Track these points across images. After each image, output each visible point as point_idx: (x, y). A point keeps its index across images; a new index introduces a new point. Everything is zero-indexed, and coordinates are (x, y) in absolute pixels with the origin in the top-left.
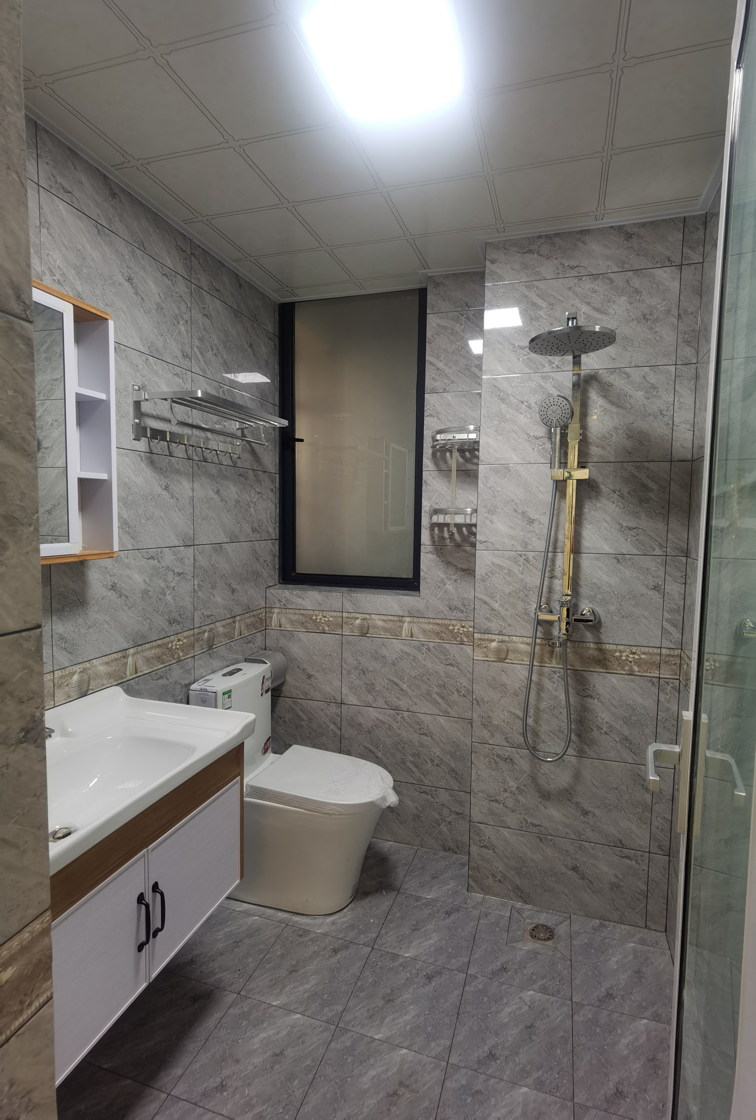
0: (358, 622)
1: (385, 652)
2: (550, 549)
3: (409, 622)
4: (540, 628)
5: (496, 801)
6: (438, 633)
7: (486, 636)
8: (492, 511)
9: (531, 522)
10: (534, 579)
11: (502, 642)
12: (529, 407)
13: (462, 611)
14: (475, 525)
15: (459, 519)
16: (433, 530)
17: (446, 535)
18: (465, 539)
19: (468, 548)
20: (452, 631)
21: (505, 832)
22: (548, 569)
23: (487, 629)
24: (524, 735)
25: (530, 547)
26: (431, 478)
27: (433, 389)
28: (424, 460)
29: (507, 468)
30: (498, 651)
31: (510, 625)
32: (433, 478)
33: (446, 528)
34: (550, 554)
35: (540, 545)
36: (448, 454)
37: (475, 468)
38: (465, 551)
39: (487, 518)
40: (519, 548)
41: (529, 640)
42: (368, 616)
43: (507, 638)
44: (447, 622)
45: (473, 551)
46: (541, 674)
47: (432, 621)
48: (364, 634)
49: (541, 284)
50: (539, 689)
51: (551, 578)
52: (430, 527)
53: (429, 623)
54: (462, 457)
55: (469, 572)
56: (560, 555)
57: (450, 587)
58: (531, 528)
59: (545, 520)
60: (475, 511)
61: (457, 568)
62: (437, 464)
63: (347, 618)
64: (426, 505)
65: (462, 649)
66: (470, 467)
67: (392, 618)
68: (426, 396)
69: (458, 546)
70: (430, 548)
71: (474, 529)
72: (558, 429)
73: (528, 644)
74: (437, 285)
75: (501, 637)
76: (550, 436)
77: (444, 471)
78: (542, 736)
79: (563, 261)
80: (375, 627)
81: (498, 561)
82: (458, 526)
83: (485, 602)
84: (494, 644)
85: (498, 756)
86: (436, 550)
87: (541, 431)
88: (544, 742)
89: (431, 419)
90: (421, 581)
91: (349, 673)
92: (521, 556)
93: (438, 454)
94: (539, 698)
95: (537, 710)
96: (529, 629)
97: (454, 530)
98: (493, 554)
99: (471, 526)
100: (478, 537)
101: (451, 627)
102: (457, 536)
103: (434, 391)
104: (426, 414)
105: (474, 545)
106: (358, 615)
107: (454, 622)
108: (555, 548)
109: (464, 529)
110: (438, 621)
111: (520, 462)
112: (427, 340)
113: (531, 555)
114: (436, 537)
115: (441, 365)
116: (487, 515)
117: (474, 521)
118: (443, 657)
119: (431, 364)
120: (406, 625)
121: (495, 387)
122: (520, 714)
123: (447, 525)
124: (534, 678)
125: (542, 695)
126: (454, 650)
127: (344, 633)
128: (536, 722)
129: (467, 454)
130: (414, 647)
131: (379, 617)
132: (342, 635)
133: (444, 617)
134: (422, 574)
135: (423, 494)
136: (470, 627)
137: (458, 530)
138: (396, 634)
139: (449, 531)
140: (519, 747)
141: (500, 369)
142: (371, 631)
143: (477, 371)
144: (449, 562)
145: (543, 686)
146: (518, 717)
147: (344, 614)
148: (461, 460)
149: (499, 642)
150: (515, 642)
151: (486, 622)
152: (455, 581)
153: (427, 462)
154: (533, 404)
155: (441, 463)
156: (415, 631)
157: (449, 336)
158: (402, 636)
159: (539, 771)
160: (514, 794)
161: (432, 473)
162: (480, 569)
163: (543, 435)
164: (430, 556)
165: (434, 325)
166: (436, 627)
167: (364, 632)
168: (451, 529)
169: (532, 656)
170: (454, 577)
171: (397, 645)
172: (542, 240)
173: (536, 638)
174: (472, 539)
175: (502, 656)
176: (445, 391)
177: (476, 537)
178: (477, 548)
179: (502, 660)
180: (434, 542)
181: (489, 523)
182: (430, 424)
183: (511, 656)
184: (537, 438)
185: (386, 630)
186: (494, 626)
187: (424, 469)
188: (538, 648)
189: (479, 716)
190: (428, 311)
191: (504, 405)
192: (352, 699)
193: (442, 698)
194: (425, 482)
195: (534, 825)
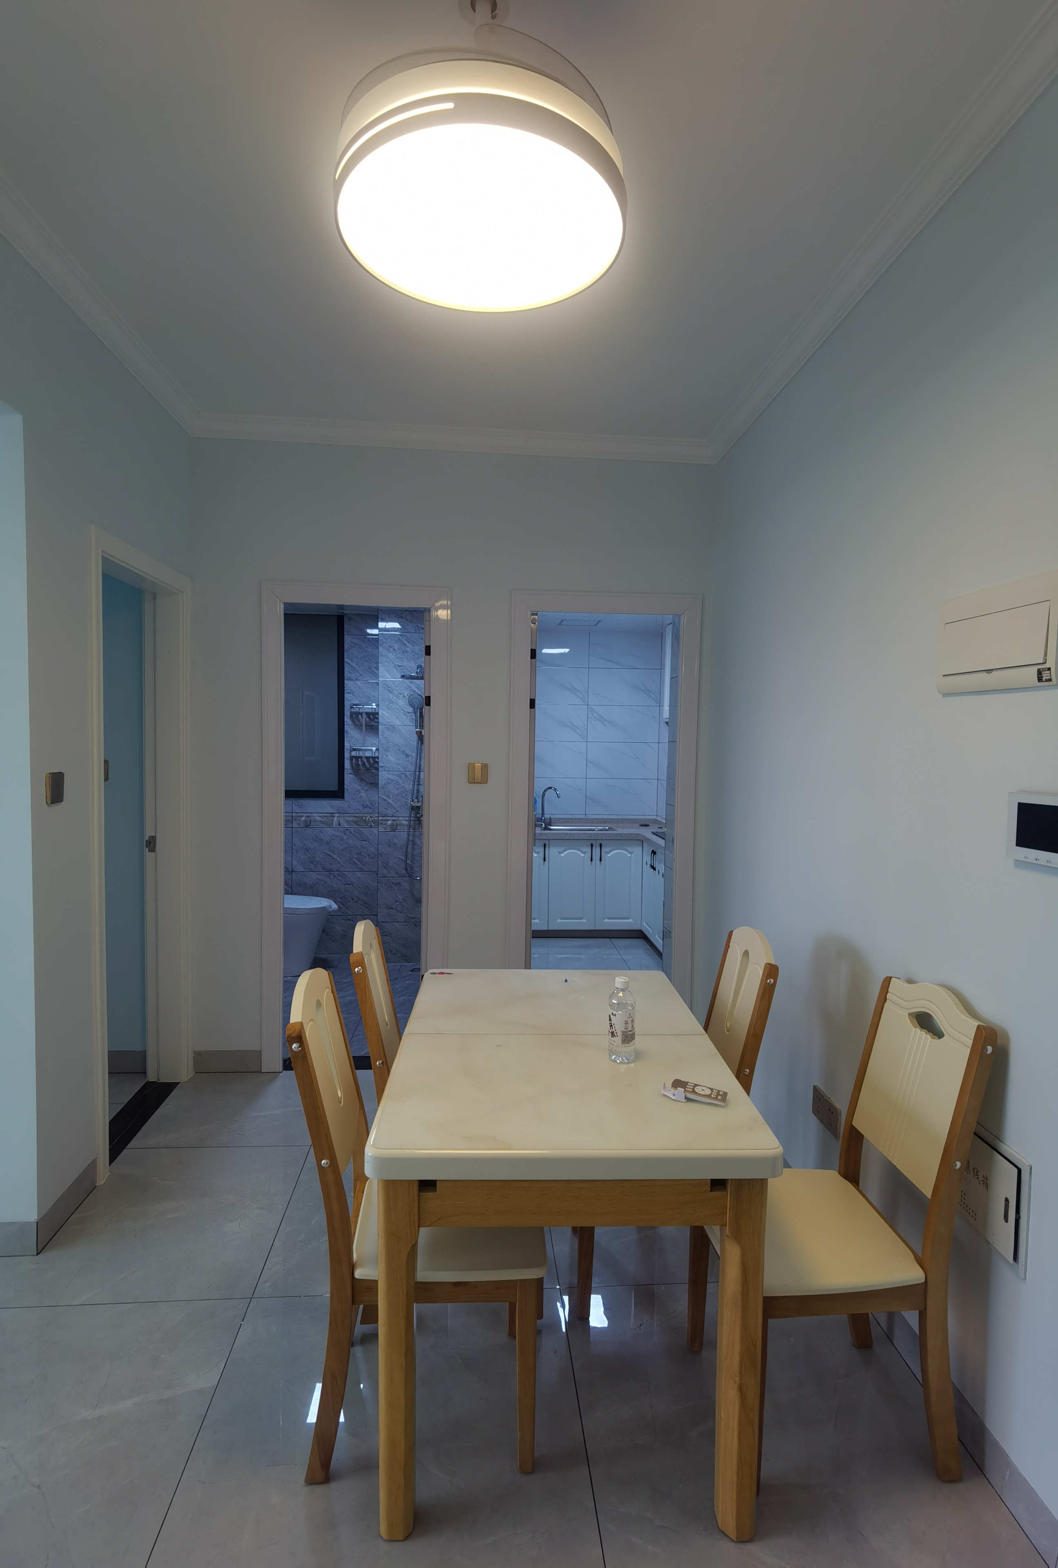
0: (303, 818)
1: (322, 836)
2: (417, 770)
3: (338, 817)
4: (413, 812)
5: (392, 908)
6: (356, 822)
7: (385, 818)
8: (387, 750)
9: (407, 756)
10: (409, 786)
11: (394, 820)
12: (404, 697)
13: (371, 808)
14: (378, 758)
15: (368, 754)
16: (352, 760)
17: (360, 763)
18: (371, 765)
19: (374, 771)
20: (364, 820)
21: (397, 925)
22: (416, 780)
23: (386, 814)
24: (406, 870)
25: (407, 769)
26: (349, 729)
27: (350, 678)
28: (345, 718)
29: (394, 727)
30: (392, 825)
31: (398, 811)
32: (352, 730)
33: (360, 759)
34: (417, 773)
35: (412, 768)
36: (360, 716)
37: (376, 724)
38: (372, 773)
39: (384, 754)
40: (402, 770)
41: (407, 819)
42: (310, 815)
43: (396, 818)
44: (362, 815)
45: (377, 772)
46: (414, 836)
47: (352, 815)
48: (307, 826)
49: (408, 635)
50: (413, 844)
51: (418, 785)
52: (350, 759)
53: (350, 816)
54: (368, 718)
55: (375, 784)
56: (422, 773)
57: (363, 794)
58: (408, 759)
59: (414, 755)
60: (377, 750)
61: (367, 783)
62: (353, 722)
63: (295, 816)
64: (347, 745)
65: (371, 830)
66: (373, 723)
67: (326, 815)
68: (346, 682)
69: (368, 769)
70: (350, 771)
71: (377, 759)
72: (418, 710)
73: (407, 820)
74: (350, 619)
75: (393, 818)
76: (415, 713)
77: (358, 726)
78: (415, 869)
79: (418, 624)
80: (315, 821)
81: (391, 777)
82: (366, 757)
83: (384, 800)
84: (389, 822)
85: (392, 883)
86: (354, 772)
87: (410, 709)
88: (416, 872)
89: (349, 695)
90: (345, 791)
91: (297, 852)
92: (403, 774)
93: (354, 715)
94: (413, 849)
95: (413, 855)
96: (406, 813)
97: (365, 760)
98: (388, 773)
99: (374, 758)
100: (380, 764)
101: (364, 818)
102: (367, 764)
103: (350, 679)
104: (345, 692)
105: (377, 769)
106: (303, 814)
107: (366, 815)
108: (420, 769)
109: (371, 760)
110: (356, 815)
111: (400, 724)
112: (345, 650)
113: (408, 773)
114: (354, 764)
115: (354, 665)
116: (384, 752)
117: (377, 755)
118: (360, 836)
119: (348, 663)
120: (335, 818)
121: (385, 684)
122: (404, 858)
123: (361, 757)
124: (411, 838)
125: (415, 847)
126: (366, 831)
127: (293, 826)
128: (412, 861)
129: (371, 716)
130: (341, 832)
131: (317, 814)
132: (292, 827)
133: (360, 812)
134: (345, 787)
135: (345, 739)
136: (376, 817)
137: (367, 760)
138: (329, 825)
139: (362, 761)
140: (404, 876)
141: (388, 676)
142: (312, 823)
143: (375, 670)
144: (362, 779)
145: (415, 842)
146: (403, 860)
147: (293, 814)
148: (368, 720)
149: (392, 821)
150: (401, 820)
151: (385, 810)
152: (366, 790)
153: (347, 720)
154: (406, 695)
155: (356, 721)
156: (342, 821)
157: (358, 649)
158: (333, 825)
159: (414, 888)
160: (401, 903)
161: (350, 726)
162: (381, 782)
163: (411, 711)
164: (351, 776)
165: (349, 642)
166: (355, 818)
167: (307, 825)
168: (363, 760)
169: (409, 826)
170: (366, 788)
171: (330, 831)
172: (407, 613)
173: (411, 817)
174: (376, 765)
175: (394, 828)
176: (357, 680)
177: (378, 764)
178: (379, 770)
179: (394, 831)
180: (353, 767)
181: (386, 757)
182: (349, 699)
183: (399, 828)
184: (408, 713)
185: (322, 822)
186: (389, 812)
187: (345, 723)
188: (412, 823)
189: (382, 862)
190: (345, 633)
191: (391, 694)
192: (299, 868)
193: (359, 861)
194: (346, 731)
195: (412, 918)
